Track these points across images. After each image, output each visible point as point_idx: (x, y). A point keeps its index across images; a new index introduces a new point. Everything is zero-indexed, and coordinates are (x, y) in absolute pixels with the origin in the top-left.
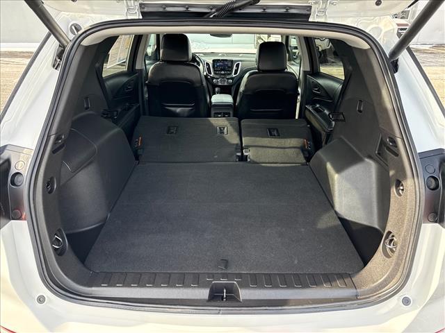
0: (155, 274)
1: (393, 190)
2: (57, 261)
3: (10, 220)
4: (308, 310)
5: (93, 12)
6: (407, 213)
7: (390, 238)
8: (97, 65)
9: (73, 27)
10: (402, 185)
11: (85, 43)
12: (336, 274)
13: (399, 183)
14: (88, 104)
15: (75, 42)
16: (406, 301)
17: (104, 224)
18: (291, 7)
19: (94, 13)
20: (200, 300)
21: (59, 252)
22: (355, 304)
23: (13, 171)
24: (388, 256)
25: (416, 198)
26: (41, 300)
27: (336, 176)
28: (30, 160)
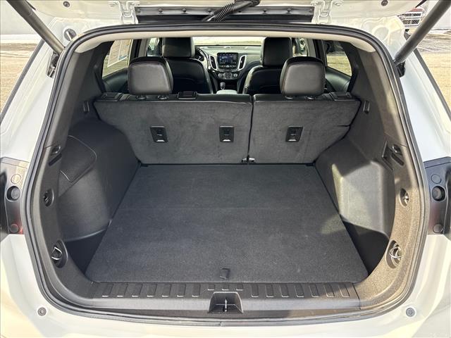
0: (156, 284)
1: (398, 198)
2: (56, 273)
3: (8, 233)
4: (309, 322)
5: (87, 16)
6: (412, 223)
7: (395, 247)
8: (96, 67)
9: (67, 33)
10: (407, 195)
11: (80, 50)
12: (339, 284)
13: (403, 193)
14: (87, 108)
15: (69, 49)
16: (410, 312)
17: (105, 231)
18: (293, 9)
19: (88, 18)
20: (201, 311)
21: (58, 263)
22: (358, 315)
23: (9, 185)
24: (392, 266)
25: (421, 209)
26: (42, 312)
27: (342, 179)
28: (26, 173)
